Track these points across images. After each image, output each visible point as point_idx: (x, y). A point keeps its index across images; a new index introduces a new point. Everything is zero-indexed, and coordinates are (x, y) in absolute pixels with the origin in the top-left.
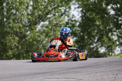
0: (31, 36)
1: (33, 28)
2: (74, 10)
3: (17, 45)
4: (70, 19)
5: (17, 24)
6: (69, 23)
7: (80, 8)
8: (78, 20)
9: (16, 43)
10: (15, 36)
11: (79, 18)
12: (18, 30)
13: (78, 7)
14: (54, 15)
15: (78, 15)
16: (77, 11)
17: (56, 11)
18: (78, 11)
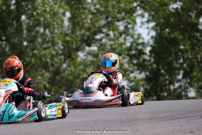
0: (71, 71)
1: (74, 57)
2: (141, 27)
3: (48, 86)
4: (134, 42)
5: (48, 51)
6: (133, 48)
7: (152, 22)
8: (149, 42)
9: (46, 83)
10: (44, 71)
11: (149, 39)
12: (48, 60)
13: (148, 22)
14: (108, 35)
15: (148, 34)
16: (145, 28)
17: (111, 28)
18: (148, 28)
